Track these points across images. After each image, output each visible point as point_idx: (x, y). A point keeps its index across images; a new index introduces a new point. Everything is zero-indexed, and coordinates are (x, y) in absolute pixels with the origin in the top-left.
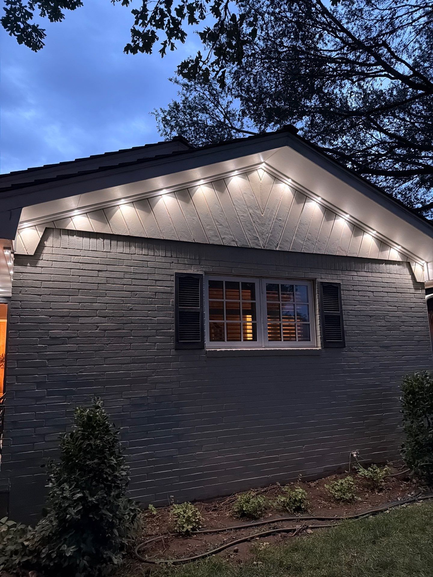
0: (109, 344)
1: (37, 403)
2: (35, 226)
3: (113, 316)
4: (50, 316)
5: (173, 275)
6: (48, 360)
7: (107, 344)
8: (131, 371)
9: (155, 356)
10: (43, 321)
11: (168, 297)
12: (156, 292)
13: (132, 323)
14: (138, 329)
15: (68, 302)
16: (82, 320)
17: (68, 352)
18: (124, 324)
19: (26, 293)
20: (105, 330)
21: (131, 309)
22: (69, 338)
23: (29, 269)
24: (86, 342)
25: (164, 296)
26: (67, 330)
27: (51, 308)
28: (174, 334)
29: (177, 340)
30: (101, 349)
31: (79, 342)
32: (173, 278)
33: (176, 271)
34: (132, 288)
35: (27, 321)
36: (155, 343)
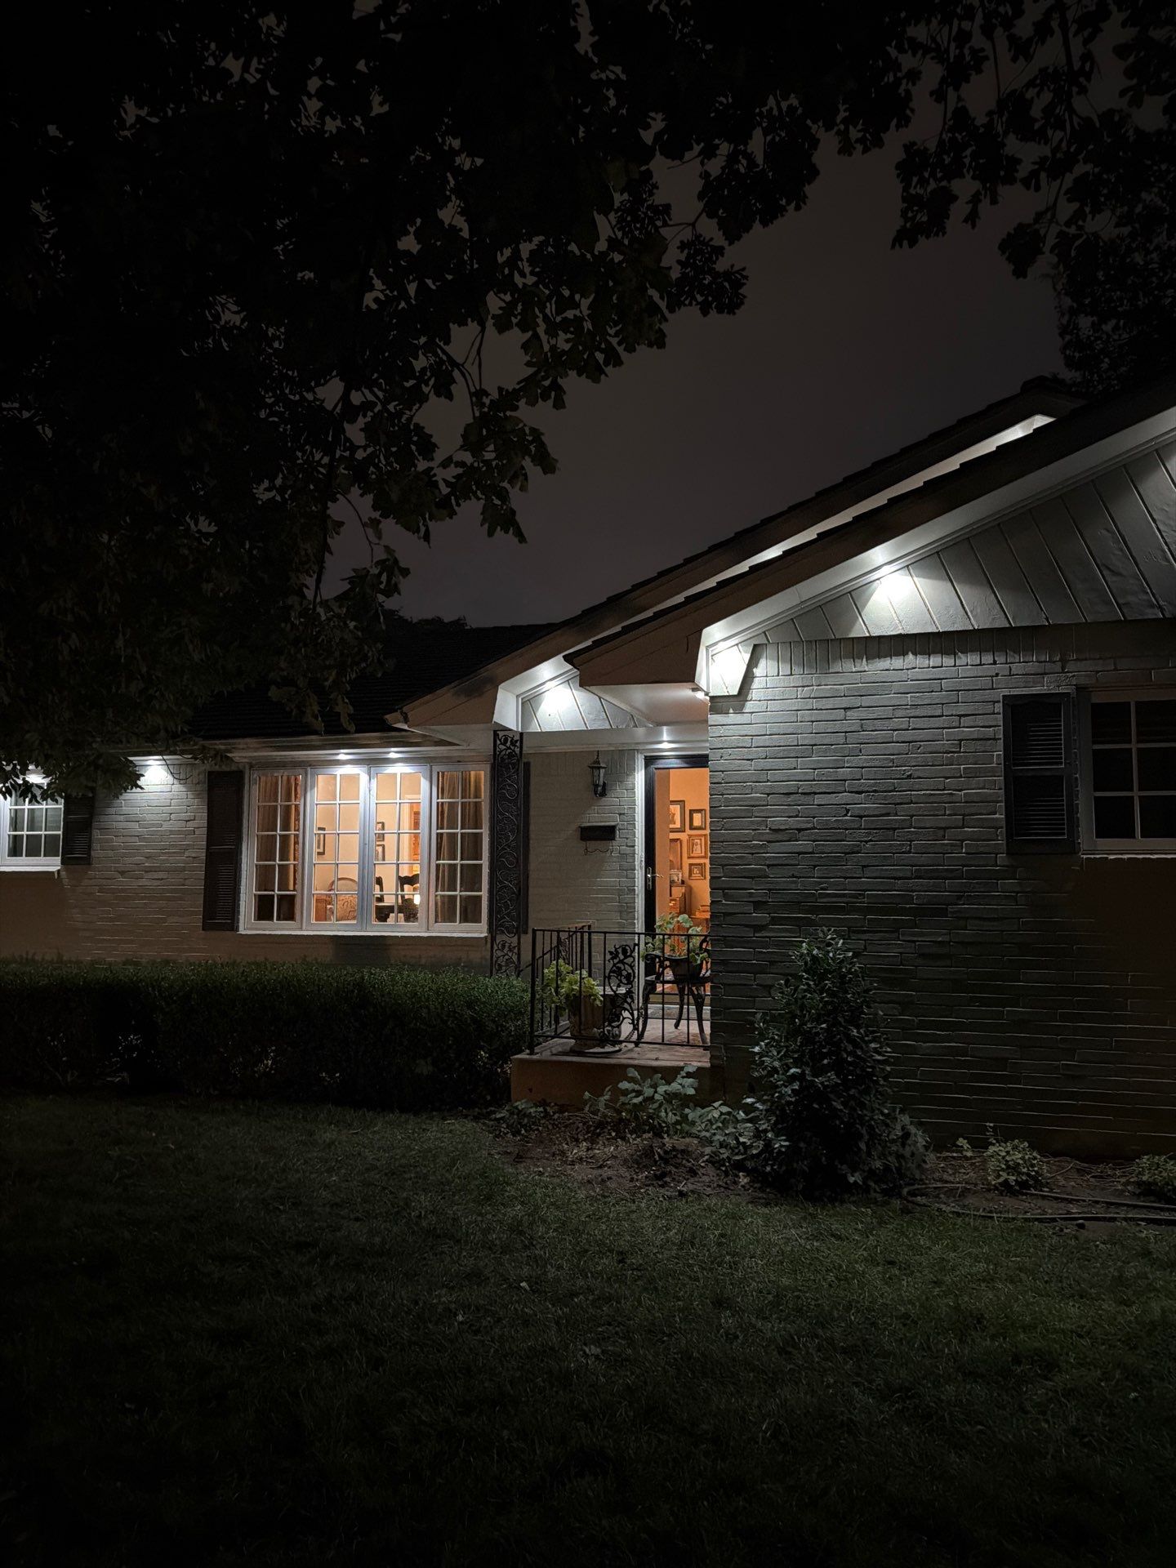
0: (871, 841)
1: (757, 935)
2: (737, 645)
3: (875, 791)
4: (768, 794)
5: (998, 702)
6: (768, 866)
7: (866, 842)
8: (913, 891)
9: (964, 866)
10: (757, 803)
11: (989, 748)
12: (961, 740)
13: (911, 802)
14: (925, 813)
15: (795, 768)
16: (818, 799)
17: (799, 853)
18: (895, 804)
19: (731, 757)
20: (861, 817)
21: (909, 777)
22: (800, 830)
23: (732, 718)
24: (828, 838)
25: (979, 745)
26: (797, 816)
27: (768, 781)
28: (1003, 823)
29: (1009, 835)
30: (856, 849)
31: (817, 838)
32: (999, 707)
33: (1006, 692)
34: (909, 735)
35: (733, 804)
36: (963, 841)
